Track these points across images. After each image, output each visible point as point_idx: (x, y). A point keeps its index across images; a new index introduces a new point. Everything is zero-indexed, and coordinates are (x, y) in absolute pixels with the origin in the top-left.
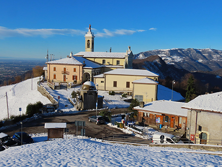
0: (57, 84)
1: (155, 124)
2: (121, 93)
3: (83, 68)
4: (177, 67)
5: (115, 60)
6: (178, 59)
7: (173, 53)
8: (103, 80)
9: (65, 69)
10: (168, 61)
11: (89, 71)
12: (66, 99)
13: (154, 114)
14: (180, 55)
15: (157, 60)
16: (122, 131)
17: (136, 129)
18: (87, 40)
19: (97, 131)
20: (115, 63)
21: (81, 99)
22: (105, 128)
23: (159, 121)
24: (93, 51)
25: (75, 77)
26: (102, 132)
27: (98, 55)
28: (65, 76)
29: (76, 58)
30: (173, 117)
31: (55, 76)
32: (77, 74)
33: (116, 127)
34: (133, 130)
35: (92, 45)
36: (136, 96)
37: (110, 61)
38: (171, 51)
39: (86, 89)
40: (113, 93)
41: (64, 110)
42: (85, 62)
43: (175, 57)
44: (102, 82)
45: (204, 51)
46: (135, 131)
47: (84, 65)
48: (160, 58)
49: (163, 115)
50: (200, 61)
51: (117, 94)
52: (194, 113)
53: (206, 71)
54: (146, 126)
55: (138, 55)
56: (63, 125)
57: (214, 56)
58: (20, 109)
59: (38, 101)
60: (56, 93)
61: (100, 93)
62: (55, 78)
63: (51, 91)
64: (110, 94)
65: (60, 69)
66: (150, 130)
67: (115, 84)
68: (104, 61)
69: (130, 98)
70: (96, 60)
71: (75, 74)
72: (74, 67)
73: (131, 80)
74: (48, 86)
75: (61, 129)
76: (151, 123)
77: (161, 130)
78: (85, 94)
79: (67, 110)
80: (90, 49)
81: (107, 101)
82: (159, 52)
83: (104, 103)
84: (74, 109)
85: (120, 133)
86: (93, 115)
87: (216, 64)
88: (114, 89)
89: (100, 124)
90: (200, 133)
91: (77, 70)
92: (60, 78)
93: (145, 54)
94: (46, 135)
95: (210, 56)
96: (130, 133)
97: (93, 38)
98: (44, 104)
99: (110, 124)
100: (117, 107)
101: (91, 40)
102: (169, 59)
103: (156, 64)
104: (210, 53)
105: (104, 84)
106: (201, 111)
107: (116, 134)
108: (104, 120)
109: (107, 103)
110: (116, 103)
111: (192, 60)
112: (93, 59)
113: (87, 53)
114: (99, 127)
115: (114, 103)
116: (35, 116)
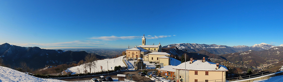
0: (129, 59)
1: (165, 76)
2: (154, 62)
3: (140, 52)
4: (183, 50)
5: (154, 48)
6: (183, 47)
7: (181, 45)
8: (148, 57)
9: (133, 52)
10: (180, 48)
11: (142, 53)
12: (132, 65)
13: (164, 71)
14: (184, 46)
15: (175, 48)
16: (150, 79)
17: (156, 78)
18: (143, 40)
19: (140, 79)
20: (154, 50)
21: (136, 65)
22: (144, 78)
23: (166, 74)
24: (145, 45)
25: (137, 56)
26: (142, 79)
27: (147, 47)
28: (133, 55)
29: (138, 48)
30: (172, 72)
31: (129, 55)
32: (138, 54)
33: (148, 77)
34: (155, 79)
35: (145, 43)
36: (161, 63)
37: (152, 49)
38: (180, 44)
39: (138, 61)
40: (151, 63)
41: (129, 69)
42: (141, 49)
43: (182, 47)
44: (147, 58)
45: (193, 44)
46: (156, 79)
47: (141, 51)
48: (176, 47)
49: (168, 72)
50: (192, 48)
51: (153, 63)
52: (178, 71)
53: (194, 52)
54: (161, 77)
55: (167, 46)
56: (124, 76)
57: (197, 46)
58: (112, 68)
59: (119, 65)
60: (129, 62)
61: (144, 62)
62: (129, 56)
63: (127, 61)
64: (150, 63)
65: (131, 52)
66: (162, 79)
67: (152, 58)
68: (149, 49)
69: (158, 64)
70: (146, 49)
71: (137, 54)
72: (137, 51)
73: (159, 56)
74: (126, 60)
75: (124, 77)
76: (163, 75)
77: (167, 78)
78: (138, 63)
79: (131, 69)
80: (144, 44)
81: (148, 66)
82: (176, 45)
83: (146, 67)
84: (134, 69)
85: (149, 80)
86: (140, 72)
87: (198, 49)
88: (152, 61)
89: (142, 76)
90: (180, 79)
91: (138, 53)
92: (131, 56)
93: (170, 45)
94: (118, 79)
95: (195, 46)
96: (153, 80)
97: (145, 40)
98: (121, 66)
99: (146, 76)
100: (152, 68)
101: (144, 40)
102: (180, 47)
103: (175, 49)
104: (195, 45)
105: (148, 58)
106: (180, 70)
107: (147, 80)
108: (144, 74)
109: (148, 67)
110: (152, 67)
111: (189, 48)
112: (145, 48)
113: (143, 46)
114: (141, 77)
115: (151, 67)
116: (117, 71)
